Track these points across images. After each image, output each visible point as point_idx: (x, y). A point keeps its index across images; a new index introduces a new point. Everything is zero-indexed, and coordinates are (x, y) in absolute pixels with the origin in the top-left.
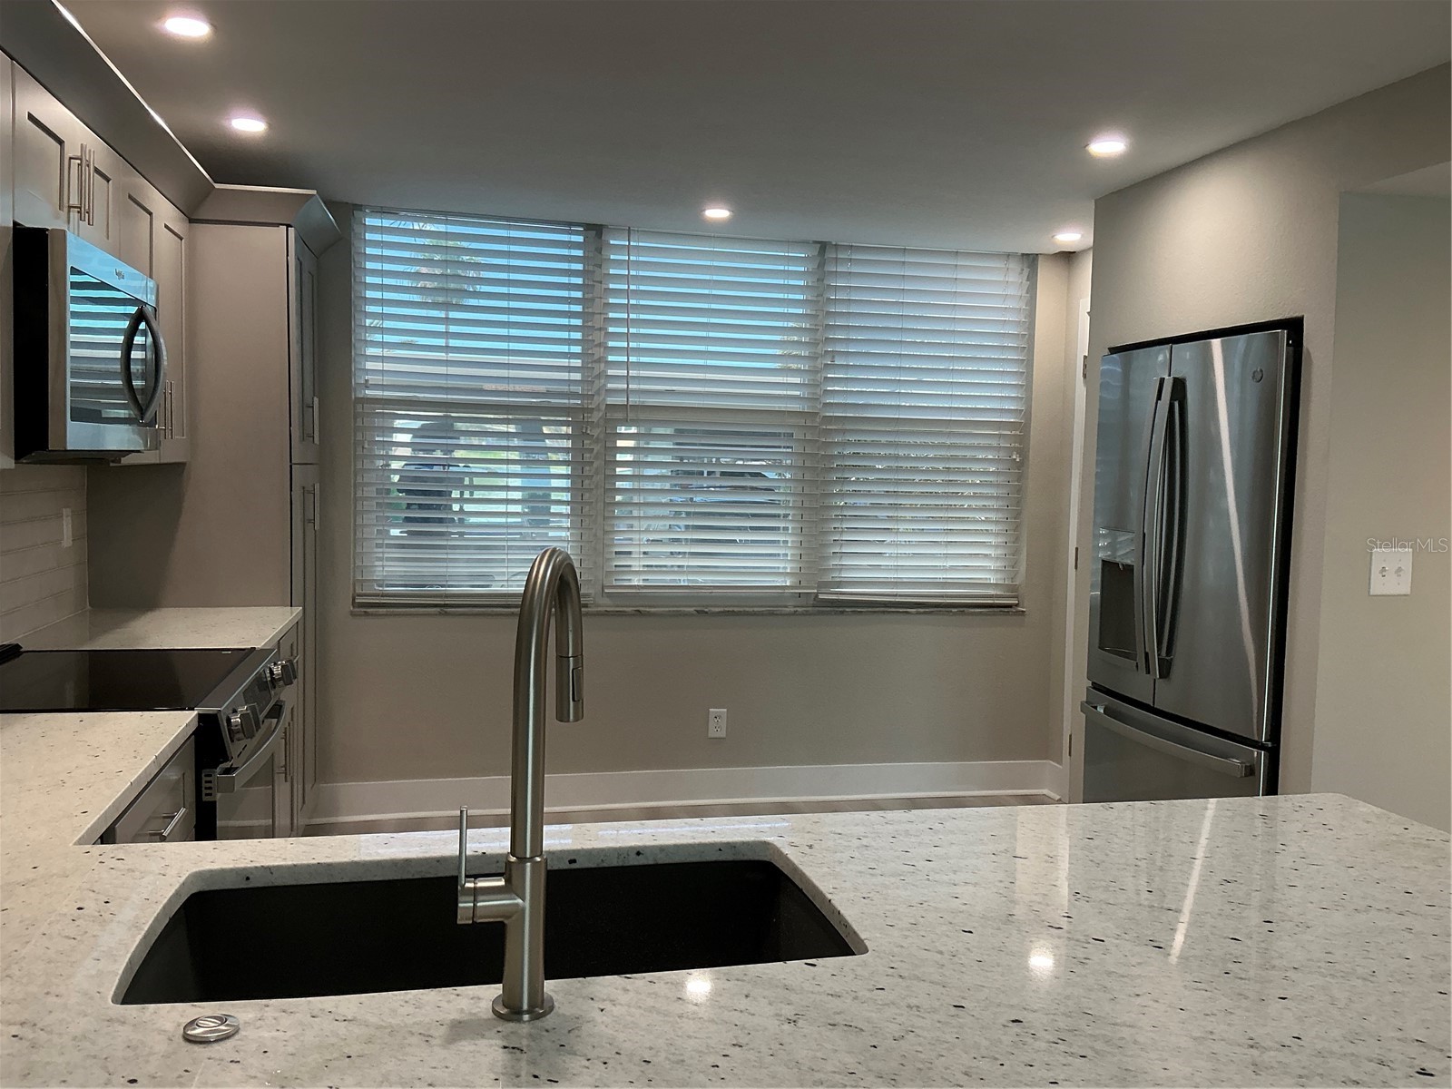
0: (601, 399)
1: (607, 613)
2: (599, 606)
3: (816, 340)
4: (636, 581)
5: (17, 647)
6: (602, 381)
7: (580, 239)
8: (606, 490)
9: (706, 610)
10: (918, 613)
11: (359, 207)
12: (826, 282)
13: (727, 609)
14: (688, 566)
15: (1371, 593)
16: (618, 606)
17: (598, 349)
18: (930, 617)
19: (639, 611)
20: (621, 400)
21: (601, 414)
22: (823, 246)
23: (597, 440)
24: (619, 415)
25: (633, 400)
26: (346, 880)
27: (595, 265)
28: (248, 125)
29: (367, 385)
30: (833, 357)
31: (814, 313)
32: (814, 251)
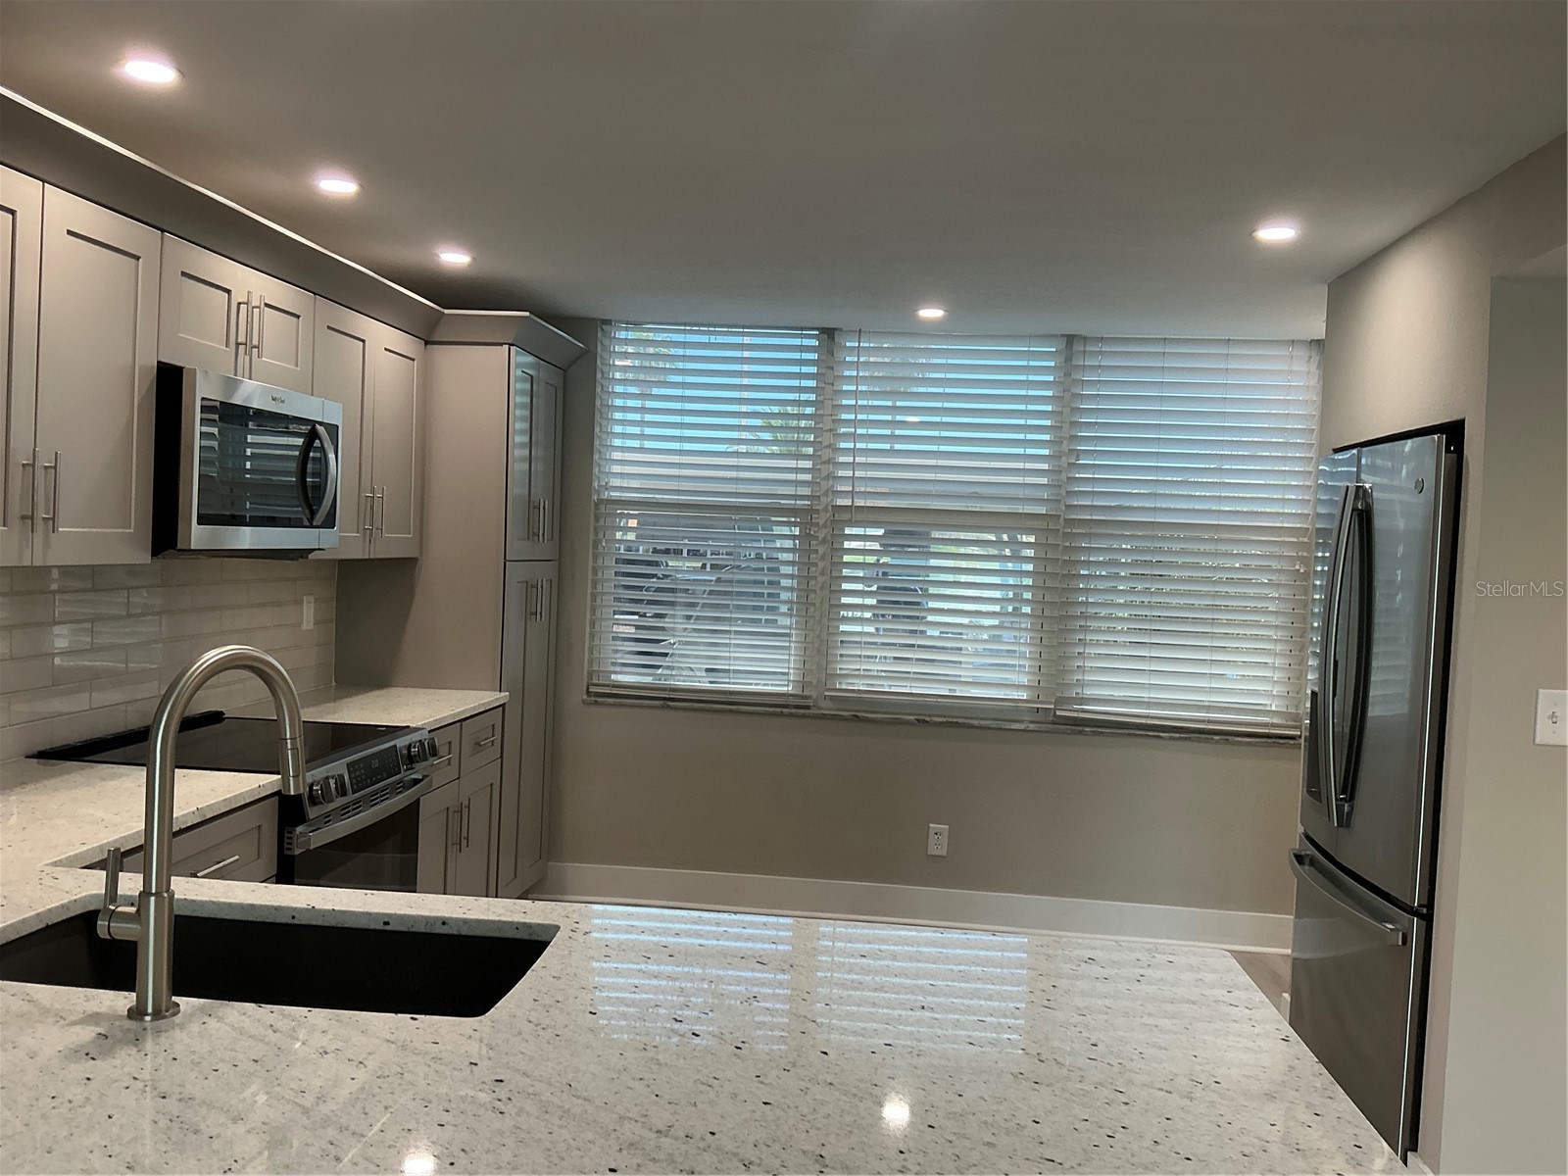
0: (829, 500)
1: (824, 717)
2: (819, 708)
3: (1061, 437)
4: (860, 685)
5: (222, 713)
6: (831, 482)
7: (815, 343)
8: (831, 591)
9: (928, 719)
10: (1171, 738)
11: (607, 322)
12: (1073, 376)
13: (950, 720)
14: (914, 673)
15: (1538, 741)
16: (838, 710)
17: (828, 450)
18: (1188, 743)
19: (857, 716)
20: (847, 502)
21: (828, 515)
22: (1070, 339)
23: (824, 541)
24: (846, 516)
25: (859, 502)
26: (205, 915)
27: (828, 368)
28: (454, 258)
29: (607, 488)
30: (1078, 456)
31: (1060, 409)
32: (1063, 344)
